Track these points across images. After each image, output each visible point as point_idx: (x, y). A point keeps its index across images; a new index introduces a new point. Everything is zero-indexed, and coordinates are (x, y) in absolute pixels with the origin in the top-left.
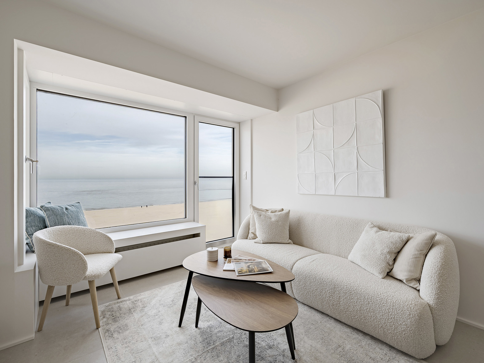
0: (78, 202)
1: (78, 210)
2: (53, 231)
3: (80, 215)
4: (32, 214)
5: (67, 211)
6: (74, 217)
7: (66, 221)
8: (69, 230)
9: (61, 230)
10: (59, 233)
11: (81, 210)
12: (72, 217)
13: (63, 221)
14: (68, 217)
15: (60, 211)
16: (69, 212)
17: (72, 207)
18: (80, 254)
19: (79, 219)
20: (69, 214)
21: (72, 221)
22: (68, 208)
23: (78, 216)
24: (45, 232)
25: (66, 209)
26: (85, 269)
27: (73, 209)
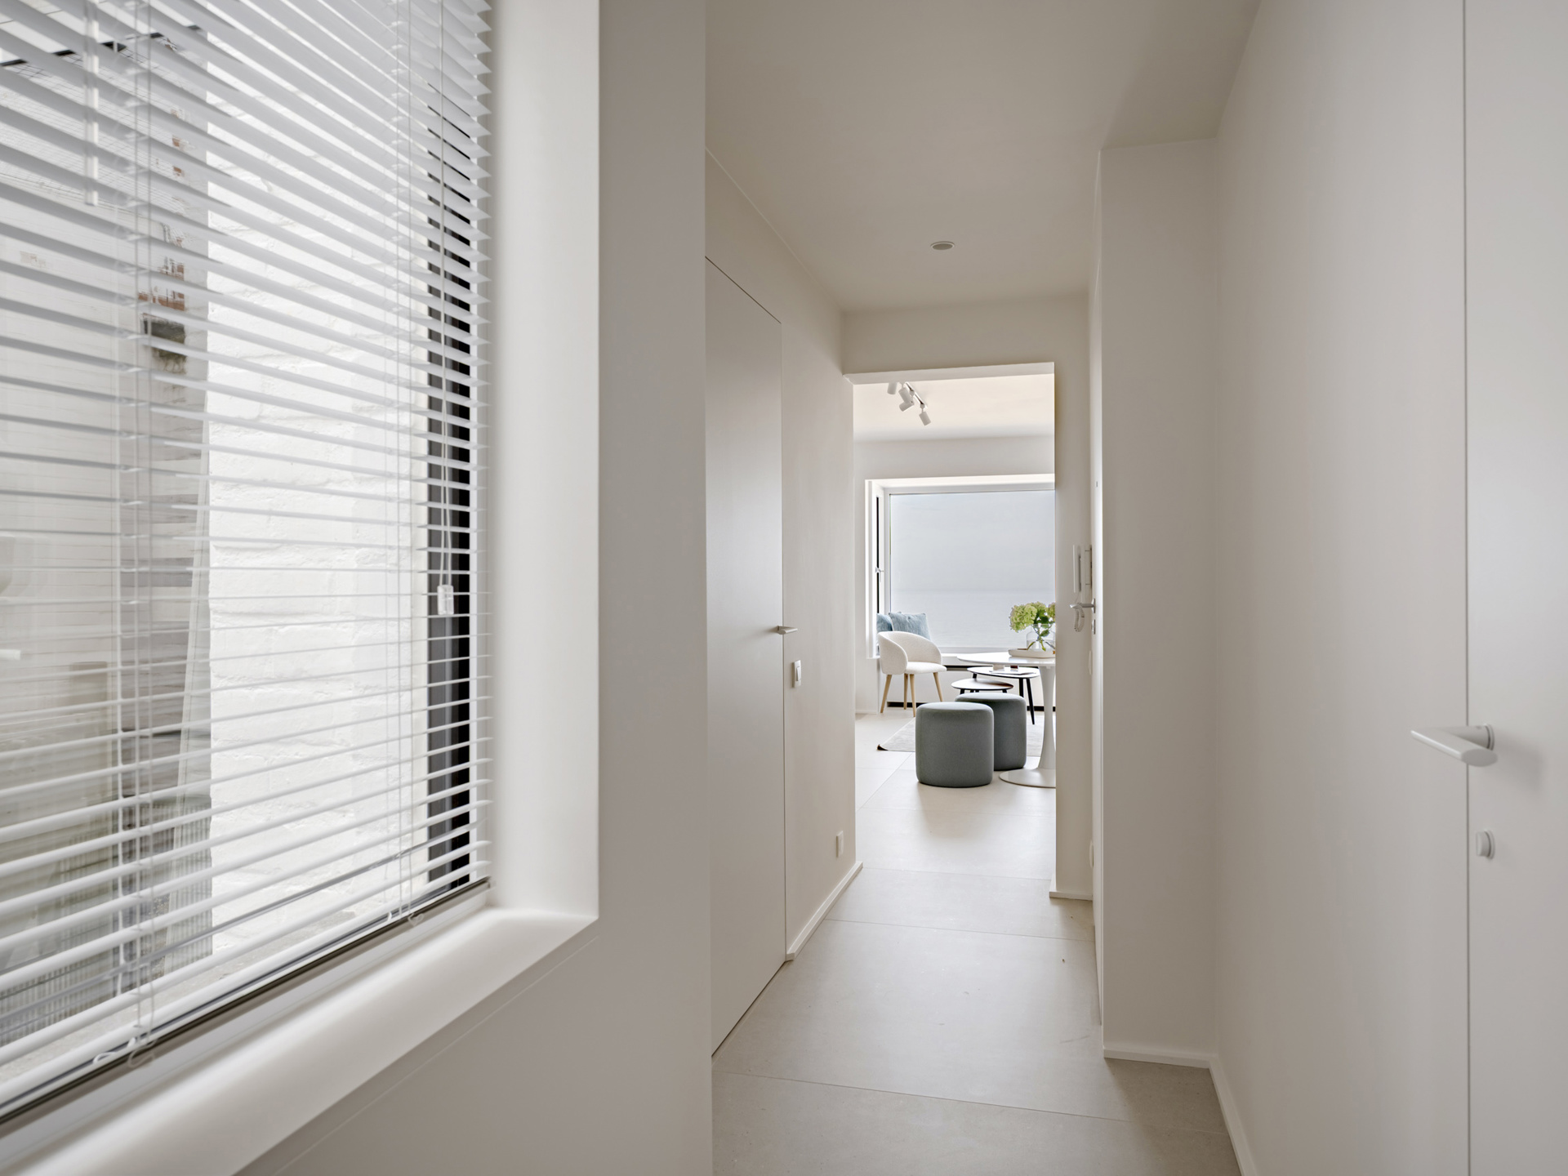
1: (920, 620)
2: (892, 634)
3: (921, 625)
4: (882, 619)
5: (910, 620)
6: (915, 626)
7: (907, 628)
8: (905, 636)
9: (899, 635)
10: (898, 637)
11: (924, 621)
12: (913, 626)
13: (904, 628)
14: (910, 626)
15: (901, 618)
17: (914, 617)
18: (902, 651)
19: (920, 629)
20: (911, 622)
21: (913, 630)
22: (911, 617)
23: (918, 626)
25: (909, 618)
26: (904, 664)
27: (915, 619)
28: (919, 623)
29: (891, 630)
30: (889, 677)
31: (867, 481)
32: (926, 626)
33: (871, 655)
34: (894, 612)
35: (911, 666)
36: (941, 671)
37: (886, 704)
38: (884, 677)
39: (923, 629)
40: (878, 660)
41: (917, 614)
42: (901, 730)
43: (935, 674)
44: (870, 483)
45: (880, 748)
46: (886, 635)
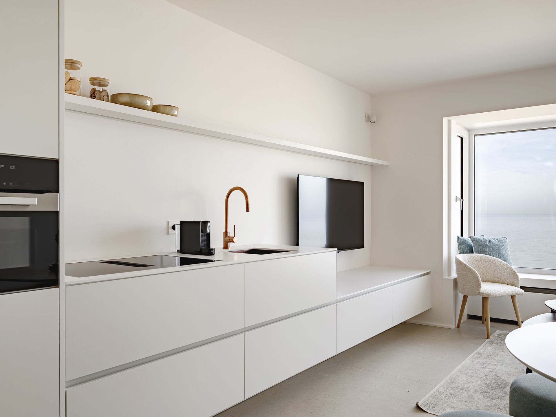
0: (506, 237)
1: (501, 244)
2: (472, 257)
3: (501, 249)
4: (464, 242)
5: (490, 243)
6: (495, 250)
7: (487, 252)
8: (484, 258)
9: (478, 257)
10: (476, 259)
11: (504, 245)
12: (493, 249)
13: (484, 251)
14: (489, 249)
15: (483, 241)
16: (491, 245)
17: (496, 241)
18: (476, 274)
19: (500, 253)
20: (491, 246)
21: (492, 253)
22: (491, 241)
23: (499, 250)
24: (465, 256)
25: (490, 241)
26: (479, 286)
27: (496, 242)
28: (500, 246)
29: (473, 253)
30: (465, 297)
31: (445, 120)
32: (506, 248)
33: (449, 275)
34: (477, 236)
35: (486, 288)
36: (518, 294)
37: (465, 318)
38: (461, 296)
39: (503, 251)
40: (455, 281)
41: (498, 238)
42: (464, 363)
43: (512, 297)
44: (449, 121)
45: (418, 408)
46: (463, 258)
